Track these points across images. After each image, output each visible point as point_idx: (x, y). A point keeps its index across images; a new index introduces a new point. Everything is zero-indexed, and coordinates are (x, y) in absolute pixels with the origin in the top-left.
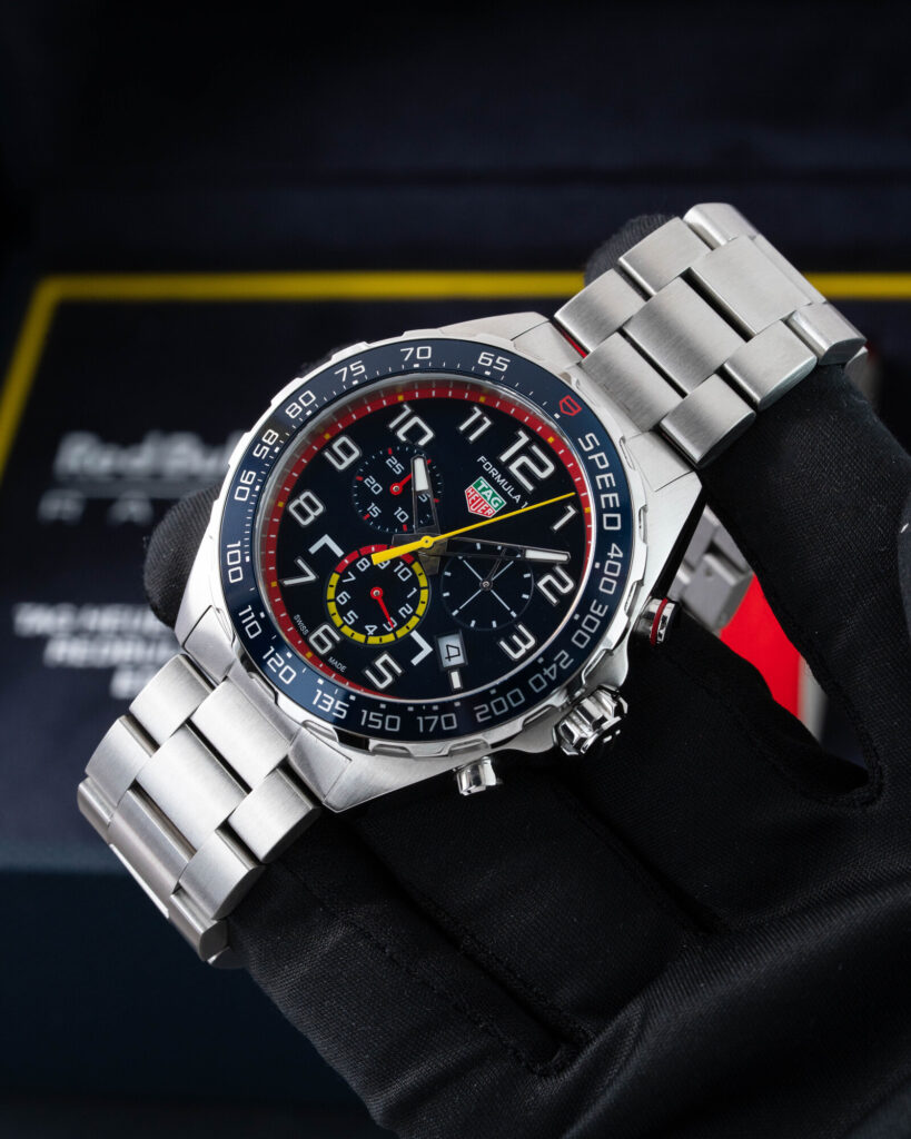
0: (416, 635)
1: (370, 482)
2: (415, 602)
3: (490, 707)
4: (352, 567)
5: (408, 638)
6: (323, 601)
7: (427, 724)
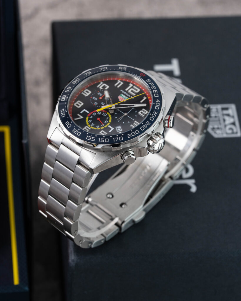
0: (109, 126)
1: (94, 98)
2: (108, 120)
3: (131, 134)
4: (92, 115)
5: (108, 127)
6: (85, 122)
7: (116, 140)
